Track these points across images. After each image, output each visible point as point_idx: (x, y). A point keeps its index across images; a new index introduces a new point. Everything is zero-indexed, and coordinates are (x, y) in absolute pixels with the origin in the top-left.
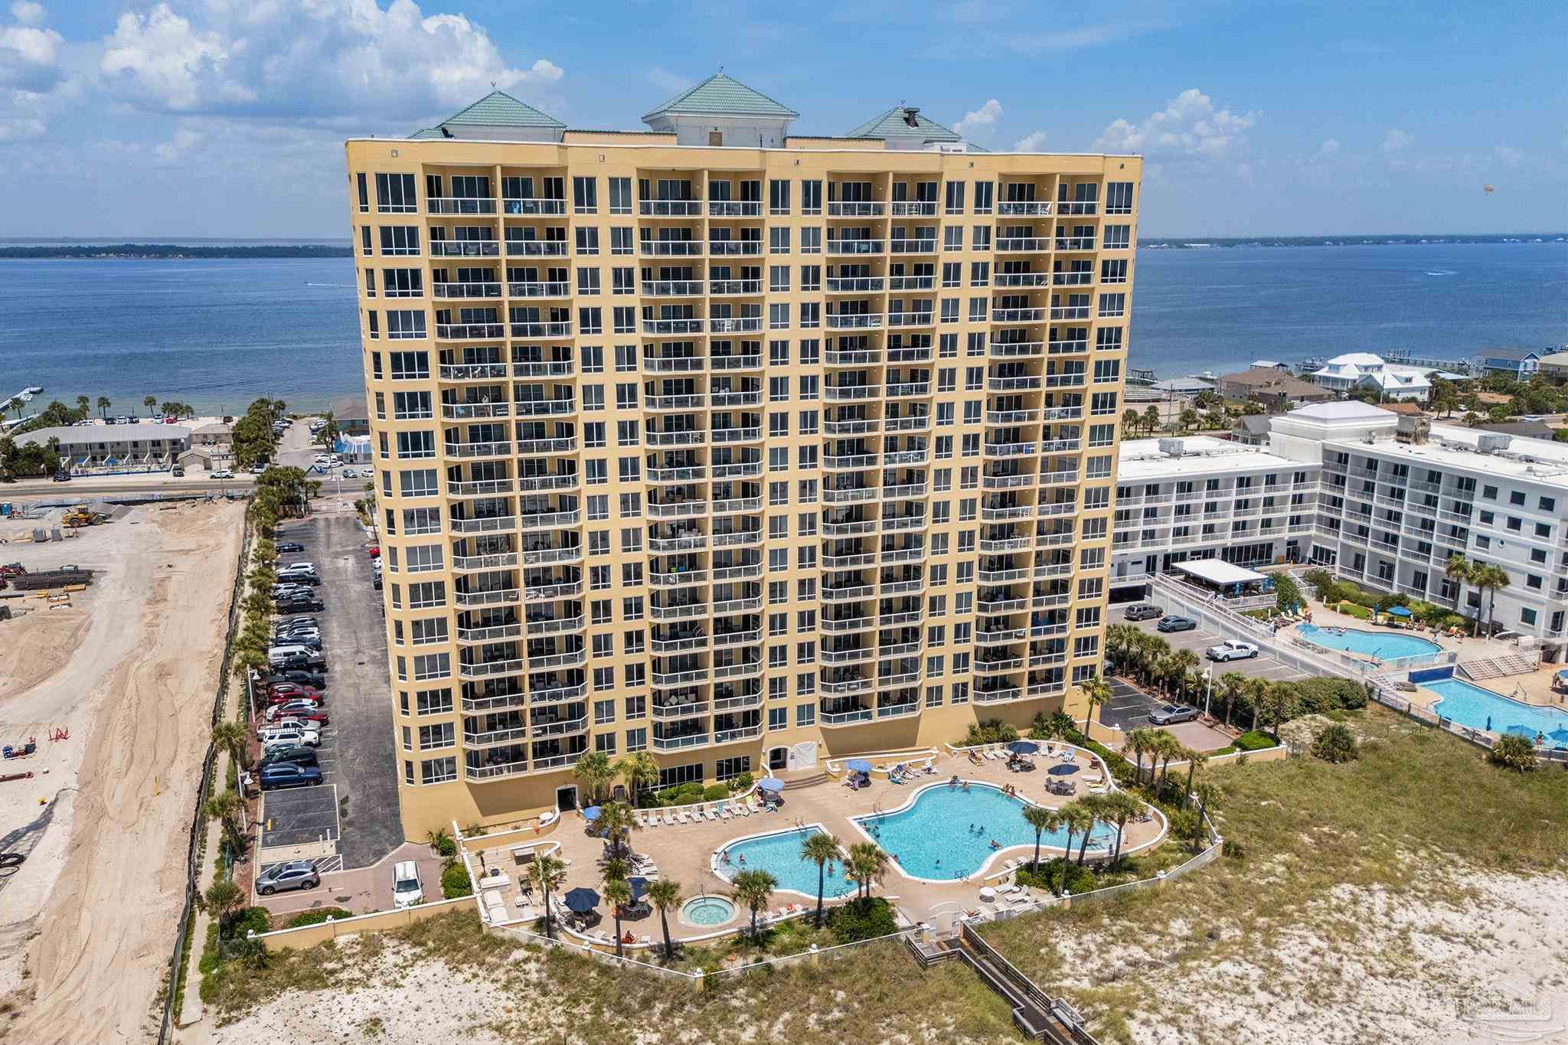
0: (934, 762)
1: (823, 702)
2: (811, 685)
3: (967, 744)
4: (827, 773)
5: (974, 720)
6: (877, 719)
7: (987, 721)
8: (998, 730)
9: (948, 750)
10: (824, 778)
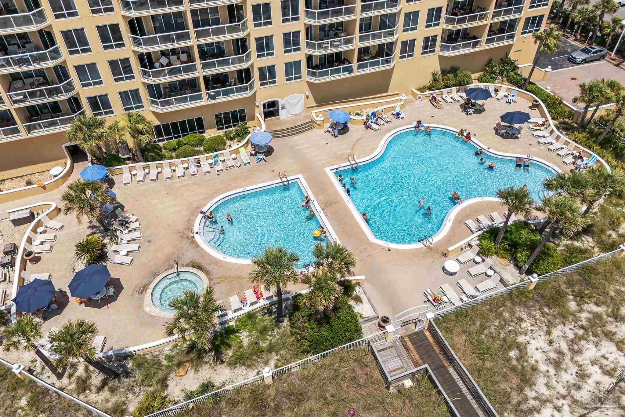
0: (402, 106)
1: (309, 59)
2: (297, 43)
3: (430, 89)
4: (313, 121)
5: (437, 68)
6: (357, 72)
7: (448, 68)
8: (456, 76)
9: (414, 94)
10: (310, 125)
